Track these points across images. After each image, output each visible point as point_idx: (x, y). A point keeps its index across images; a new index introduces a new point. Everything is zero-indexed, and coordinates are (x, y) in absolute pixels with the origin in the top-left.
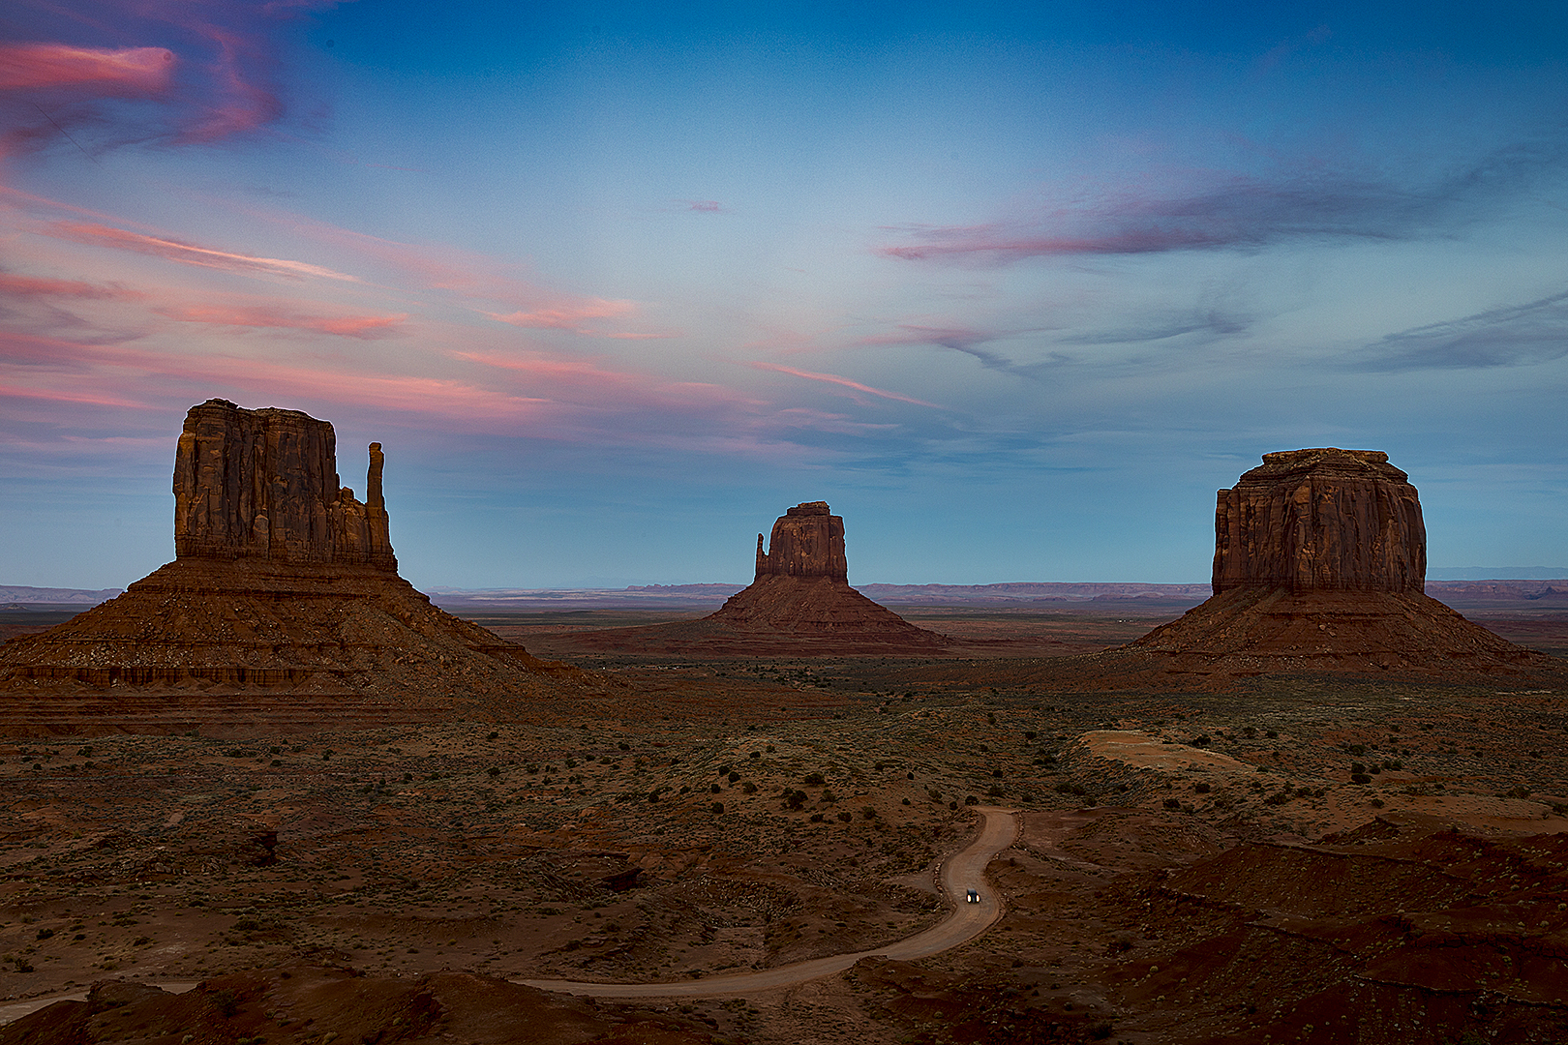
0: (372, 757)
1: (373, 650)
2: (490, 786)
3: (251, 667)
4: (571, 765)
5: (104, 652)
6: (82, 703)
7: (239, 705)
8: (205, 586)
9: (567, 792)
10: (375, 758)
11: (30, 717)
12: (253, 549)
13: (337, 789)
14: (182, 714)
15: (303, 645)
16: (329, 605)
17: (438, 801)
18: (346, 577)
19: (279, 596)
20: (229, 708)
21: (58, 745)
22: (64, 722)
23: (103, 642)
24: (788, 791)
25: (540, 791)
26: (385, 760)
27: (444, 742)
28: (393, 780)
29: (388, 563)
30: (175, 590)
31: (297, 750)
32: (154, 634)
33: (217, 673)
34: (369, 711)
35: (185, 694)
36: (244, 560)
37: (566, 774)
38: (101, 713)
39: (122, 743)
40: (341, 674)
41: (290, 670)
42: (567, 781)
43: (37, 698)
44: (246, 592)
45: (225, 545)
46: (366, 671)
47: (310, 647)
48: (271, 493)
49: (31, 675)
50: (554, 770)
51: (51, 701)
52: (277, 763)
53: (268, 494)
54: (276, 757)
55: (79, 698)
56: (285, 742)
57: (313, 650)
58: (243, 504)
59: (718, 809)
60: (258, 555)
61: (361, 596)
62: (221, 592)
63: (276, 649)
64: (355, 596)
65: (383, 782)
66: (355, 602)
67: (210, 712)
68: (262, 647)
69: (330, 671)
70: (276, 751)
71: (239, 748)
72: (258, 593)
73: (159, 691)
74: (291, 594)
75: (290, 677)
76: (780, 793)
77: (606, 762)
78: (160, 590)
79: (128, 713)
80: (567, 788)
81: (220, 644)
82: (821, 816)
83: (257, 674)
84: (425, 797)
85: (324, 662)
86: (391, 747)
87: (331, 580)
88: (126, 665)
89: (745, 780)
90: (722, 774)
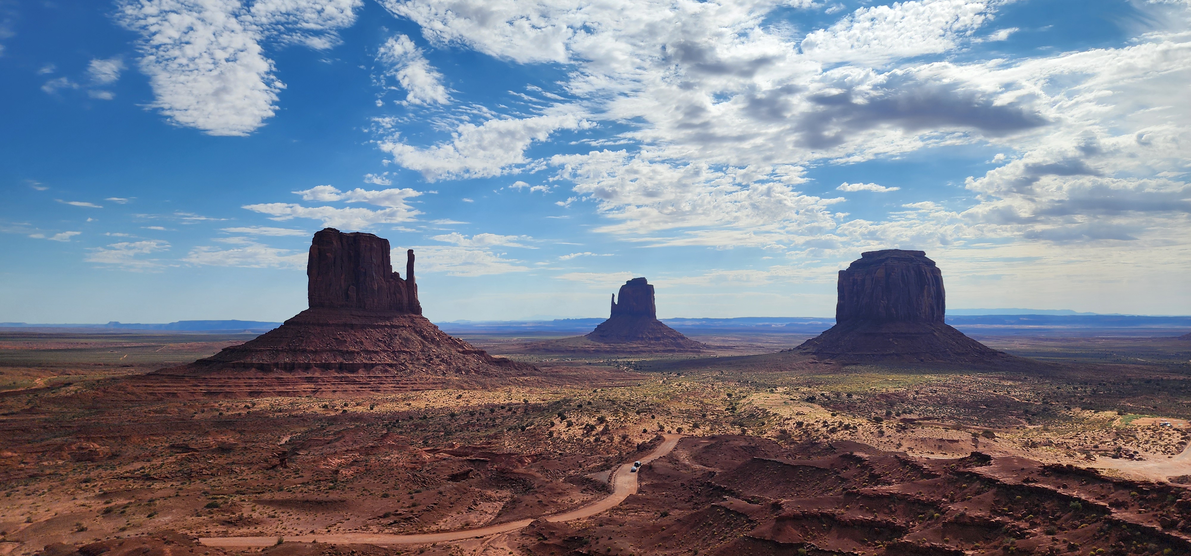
3: (345, 362)
5: (271, 355)
6: (258, 381)
7: (337, 381)
8: (323, 322)
12: (348, 303)
14: (307, 386)
15: (372, 351)
16: (386, 330)
17: (422, 430)
18: (395, 316)
20: (332, 383)
23: (271, 350)
24: (587, 425)
25: (473, 425)
26: (402, 409)
27: (434, 400)
28: (403, 420)
29: (417, 309)
30: (307, 323)
31: (358, 405)
32: (296, 346)
34: (403, 384)
35: (311, 376)
36: (343, 308)
38: (267, 386)
39: (271, 401)
40: (391, 365)
41: (364, 364)
44: (343, 325)
45: (334, 301)
46: (403, 363)
47: (376, 352)
48: (357, 275)
49: (234, 368)
50: (483, 414)
52: (345, 411)
54: (346, 408)
55: (257, 378)
58: (343, 281)
59: (551, 434)
60: (350, 306)
61: (403, 326)
62: (331, 325)
63: (358, 353)
64: (399, 326)
65: (397, 421)
66: (399, 329)
67: (322, 385)
68: (350, 352)
69: (384, 364)
70: (346, 405)
71: (327, 403)
72: (349, 325)
73: (298, 375)
75: (365, 367)
76: (584, 426)
77: (510, 410)
78: (298, 324)
81: (330, 351)
82: (599, 439)
83: (347, 366)
87: (387, 318)
88: (281, 362)
89: (568, 419)
90: (559, 416)
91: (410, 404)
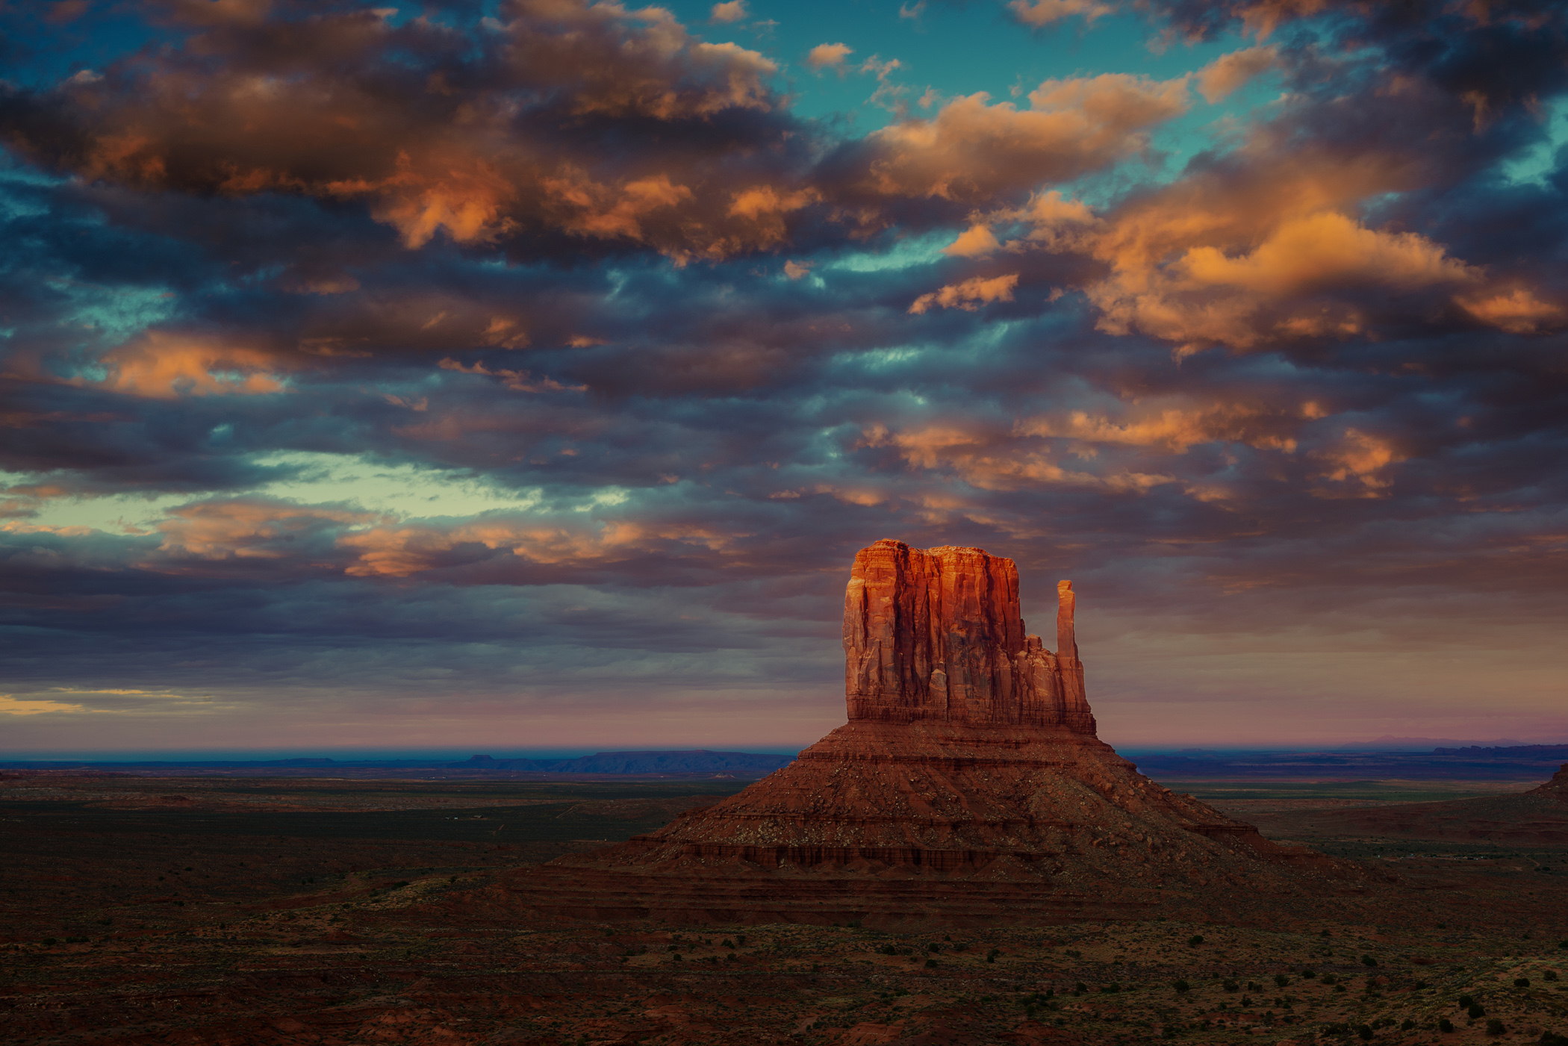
0: (1046, 961)
1: (1067, 829)
2: (1173, 1004)
3: (927, 848)
4: (1282, 982)
5: (772, 828)
6: (745, 886)
7: (912, 892)
8: (878, 752)
9: (1269, 1019)
10: (1048, 962)
11: (693, 901)
12: (930, 710)
13: (996, 998)
14: (849, 901)
15: (986, 822)
16: (1015, 774)
17: (1108, 1020)
18: (1036, 741)
19: (959, 764)
20: (901, 895)
21: (711, 933)
22: (725, 907)
23: (770, 816)
25: (1235, 1014)
26: (1060, 965)
27: (1135, 946)
28: (1064, 991)
29: (1086, 723)
30: (846, 757)
31: (960, 949)
32: (823, 808)
33: (890, 854)
35: (855, 878)
36: (920, 722)
37: (1273, 993)
38: (764, 897)
39: (777, 933)
40: (1028, 857)
41: (970, 852)
42: (1273, 1004)
43: (701, 879)
44: (922, 760)
45: (900, 705)
46: (1058, 854)
47: (993, 825)
48: (948, 644)
49: (698, 854)
50: (1258, 989)
51: (715, 883)
52: (932, 964)
53: (944, 644)
54: (934, 957)
55: (742, 880)
56: (948, 939)
57: (999, 829)
58: (917, 658)
60: (935, 716)
61: (1053, 764)
62: (897, 760)
63: (955, 826)
64: (1047, 764)
65: (1050, 993)
66: (1047, 771)
67: (879, 899)
68: (939, 824)
69: (1016, 854)
70: (935, 949)
71: (895, 943)
72: (935, 760)
73: (827, 874)
74: (973, 762)
75: (971, 859)
77: (1329, 981)
78: (830, 758)
79: (793, 898)
80: (1269, 1013)
81: (894, 820)
83: (933, 856)
84: (1093, 1013)
85: (1010, 842)
86: (1071, 948)
87: (1018, 745)
88: (793, 843)
89: (1492, 1017)
90: (1463, 1007)
91: (1077, 955)
